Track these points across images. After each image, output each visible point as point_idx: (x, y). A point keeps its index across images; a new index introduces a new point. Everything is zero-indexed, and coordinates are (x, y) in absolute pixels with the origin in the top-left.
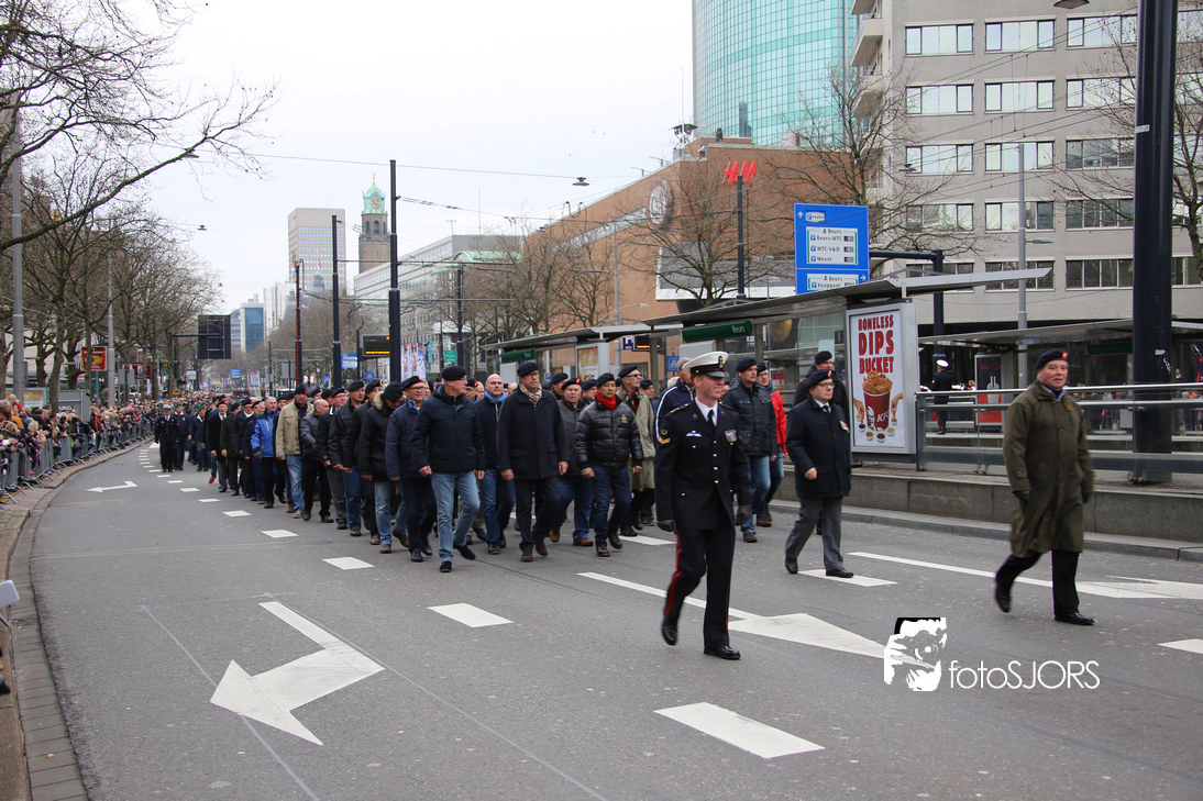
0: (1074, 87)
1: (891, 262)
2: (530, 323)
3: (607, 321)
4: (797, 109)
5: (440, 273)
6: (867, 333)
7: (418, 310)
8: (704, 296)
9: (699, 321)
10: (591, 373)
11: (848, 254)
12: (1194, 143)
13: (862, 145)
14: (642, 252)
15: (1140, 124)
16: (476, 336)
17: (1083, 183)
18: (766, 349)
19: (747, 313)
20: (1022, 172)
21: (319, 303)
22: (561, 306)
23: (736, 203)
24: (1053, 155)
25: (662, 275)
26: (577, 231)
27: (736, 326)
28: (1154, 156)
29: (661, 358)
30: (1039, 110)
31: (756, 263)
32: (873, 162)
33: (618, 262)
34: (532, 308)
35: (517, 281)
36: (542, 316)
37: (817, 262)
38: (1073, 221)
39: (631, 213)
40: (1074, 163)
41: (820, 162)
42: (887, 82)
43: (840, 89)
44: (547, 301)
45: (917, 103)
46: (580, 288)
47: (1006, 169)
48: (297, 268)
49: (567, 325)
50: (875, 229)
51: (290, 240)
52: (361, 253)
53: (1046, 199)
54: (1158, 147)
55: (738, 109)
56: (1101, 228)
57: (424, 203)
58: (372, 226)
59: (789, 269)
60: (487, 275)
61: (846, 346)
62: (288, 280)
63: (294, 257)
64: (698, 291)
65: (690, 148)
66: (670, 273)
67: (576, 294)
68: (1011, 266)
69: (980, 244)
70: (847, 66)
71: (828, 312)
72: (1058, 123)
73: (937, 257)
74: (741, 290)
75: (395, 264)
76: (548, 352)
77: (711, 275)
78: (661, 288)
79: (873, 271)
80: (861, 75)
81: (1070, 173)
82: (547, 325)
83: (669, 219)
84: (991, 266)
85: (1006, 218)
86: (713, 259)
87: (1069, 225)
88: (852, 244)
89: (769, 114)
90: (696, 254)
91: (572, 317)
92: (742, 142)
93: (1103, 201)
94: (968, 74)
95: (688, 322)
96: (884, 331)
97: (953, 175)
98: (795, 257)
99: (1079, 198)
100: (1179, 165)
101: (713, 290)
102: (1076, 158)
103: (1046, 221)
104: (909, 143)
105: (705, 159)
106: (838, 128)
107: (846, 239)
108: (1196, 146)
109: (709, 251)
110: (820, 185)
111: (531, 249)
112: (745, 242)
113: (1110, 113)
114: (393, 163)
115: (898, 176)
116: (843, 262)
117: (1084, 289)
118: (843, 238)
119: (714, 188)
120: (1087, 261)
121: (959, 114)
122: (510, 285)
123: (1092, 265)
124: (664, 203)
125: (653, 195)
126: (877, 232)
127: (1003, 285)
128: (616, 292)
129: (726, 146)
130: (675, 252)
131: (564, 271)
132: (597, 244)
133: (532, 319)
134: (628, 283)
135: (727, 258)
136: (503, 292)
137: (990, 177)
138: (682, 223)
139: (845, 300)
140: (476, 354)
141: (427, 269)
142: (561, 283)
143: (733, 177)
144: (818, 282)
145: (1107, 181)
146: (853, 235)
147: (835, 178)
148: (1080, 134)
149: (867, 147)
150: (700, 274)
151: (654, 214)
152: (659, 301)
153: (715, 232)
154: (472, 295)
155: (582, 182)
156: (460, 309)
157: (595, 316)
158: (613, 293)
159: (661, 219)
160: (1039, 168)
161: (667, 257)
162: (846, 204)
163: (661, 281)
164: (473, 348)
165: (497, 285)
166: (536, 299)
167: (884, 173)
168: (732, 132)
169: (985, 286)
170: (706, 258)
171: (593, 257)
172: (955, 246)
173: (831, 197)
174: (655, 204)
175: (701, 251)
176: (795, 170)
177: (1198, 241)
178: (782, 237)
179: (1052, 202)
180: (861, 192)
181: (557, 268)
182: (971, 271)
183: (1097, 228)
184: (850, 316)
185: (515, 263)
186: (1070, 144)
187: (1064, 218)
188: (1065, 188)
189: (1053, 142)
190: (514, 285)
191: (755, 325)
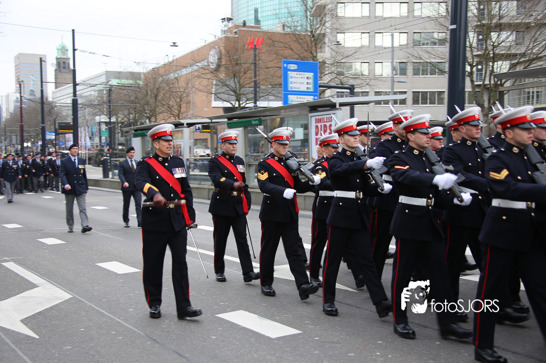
0: (417, 6)
1: (329, 90)
2: (147, 117)
3: (187, 117)
4: (284, 12)
5: (99, 90)
6: (319, 125)
7: (88, 109)
8: (237, 105)
9: (234, 117)
10: (180, 143)
11: (308, 86)
13: (316, 31)
14: (205, 82)
15: (451, 25)
16: (118, 123)
17: (421, 53)
19: (258, 115)
20: (393, 47)
21: (32, 104)
22: (163, 109)
23: (253, 58)
24: (407, 39)
25: (215, 94)
26: (171, 70)
27: (254, 120)
30: (401, 17)
31: (263, 89)
32: (321, 40)
33: (193, 87)
34: (148, 110)
35: (140, 95)
36: (153, 115)
37: (293, 89)
38: (416, 72)
39: (199, 62)
40: (416, 44)
41: (295, 39)
43: (305, 2)
44: (156, 106)
45: (343, 11)
46: (173, 100)
47: (385, 45)
48: (20, 85)
49: (166, 119)
50: (321, 73)
51: (16, 70)
52: (56, 78)
53: (404, 61)
54: (460, 36)
55: (253, 11)
56: (429, 76)
57: (90, 53)
58: (62, 65)
59: (279, 93)
60: (125, 92)
61: (308, 132)
62: (15, 92)
63: (18, 79)
64: (234, 103)
65: (230, 30)
66: (219, 93)
67: (171, 103)
68: (386, 93)
69: (372, 83)
71: (298, 115)
72: (409, 24)
73: (352, 88)
74: (255, 103)
75: (75, 85)
77: (240, 95)
79: (320, 94)
81: (416, 49)
82: (156, 119)
83: (219, 66)
84: (377, 93)
85: (384, 69)
86: (241, 87)
87: (414, 74)
88: (311, 81)
89: (270, 14)
90: (233, 84)
91: (169, 115)
92: (256, 28)
93: (430, 63)
95: (229, 119)
96: (328, 124)
97: (360, 48)
98: (281, 87)
99: (419, 61)
101: (241, 102)
102: (418, 41)
103: (403, 72)
104: (339, 31)
105: (237, 36)
106: (304, 22)
107: (308, 78)
108: (474, 37)
109: (239, 82)
110: (295, 51)
111: (148, 79)
112: (257, 79)
113: (435, 19)
114: (73, 31)
115: (333, 47)
116: (306, 90)
117: (421, 105)
118: (306, 78)
119: (242, 51)
120: (422, 92)
121: (363, 17)
122: (136, 98)
123: (424, 94)
124: (217, 57)
125: (211, 53)
126: (322, 75)
127: (382, 102)
128: (192, 102)
129: (248, 29)
130: (222, 83)
131: (165, 91)
132: (182, 77)
133: (148, 115)
134: (198, 98)
135: (248, 86)
136: (133, 101)
137: (378, 49)
138: (226, 68)
139: (309, 108)
140: (119, 133)
141: (93, 88)
142: (163, 97)
143: (251, 45)
144: (294, 99)
145: (433, 53)
146: (311, 76)
147: (302, 47)
148: (421, 29)
149: (318, 32)
150: (234, 94)
151: (211, 63)
152: (213, 107)
153: (242, 73)
154: (117, 102)
155: (174, 45)
156: (110, 109)
157: (181, 114)
158: (190, 102)
159: (215, 66)
160: (400, 46)
161: (218, 85)
162: (308, 60)
163: (215, 97)
164: (117, 130)
165: (129, 97)
166: (150, 105)
167: (326, 46)
168: (251, 23)
169: (374, 103)
170: (238, 86)
171: (180, 84)
172: (360, 83)
173: (300, 57)
174: (211, 58)
175: (235, 82)
176: (282, 43)
177: (474, 83)
178: (276, 77)
179: (406, 63)
180: (315, 55)
181: (161, 89)
182: (368, 95)
183: (427, 76)
184: (311, 116)
185: (139, 86)
186: (415, 34)
187: (412, 70)
188: (413, 56)
189: (407, 33)
190: (138, 97)
191: (264, 120)
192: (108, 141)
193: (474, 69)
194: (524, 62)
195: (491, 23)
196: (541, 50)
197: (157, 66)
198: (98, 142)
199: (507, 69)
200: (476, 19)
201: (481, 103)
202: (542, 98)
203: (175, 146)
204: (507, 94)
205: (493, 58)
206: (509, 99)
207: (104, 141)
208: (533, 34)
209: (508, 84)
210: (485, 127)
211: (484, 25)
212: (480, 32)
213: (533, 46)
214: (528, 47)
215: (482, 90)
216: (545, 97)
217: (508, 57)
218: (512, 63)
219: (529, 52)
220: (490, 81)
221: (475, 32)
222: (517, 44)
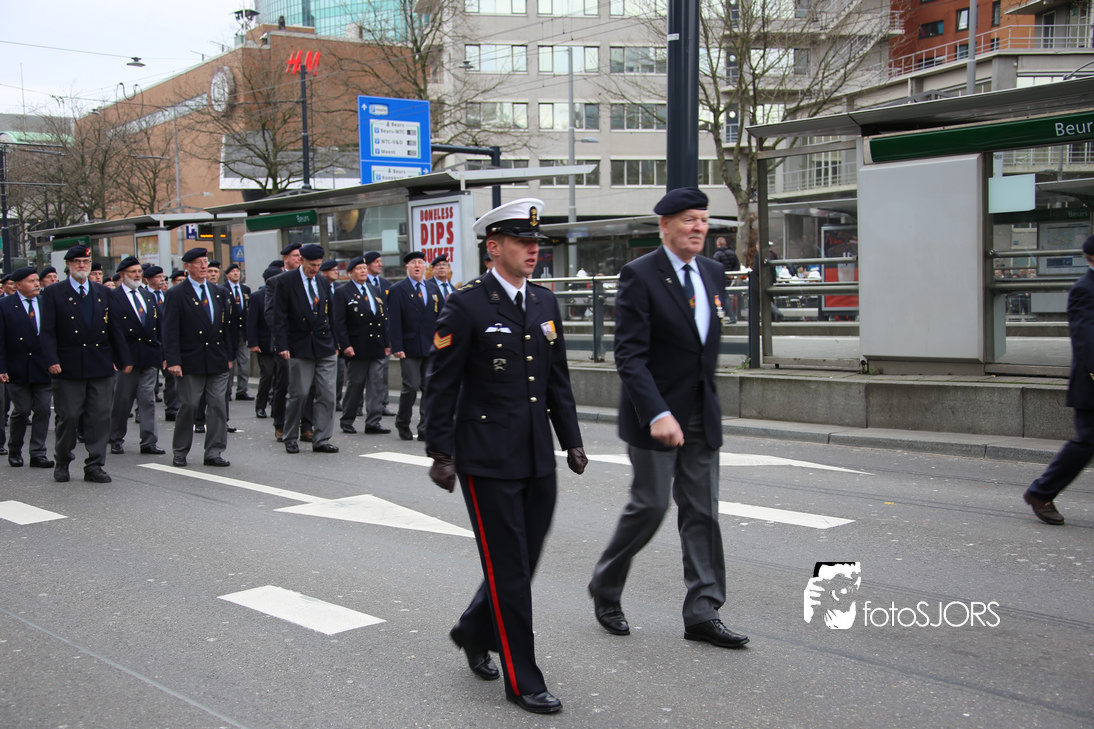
1: (452, 156)
2: (85, 210)
3: (168, 209)
4: (360, 1)
6: (428, 223)
8: (270, 186)
9: (261, 210)
11: (411, 148)
12: (716, 55)
13: (423, 41)
14: (204, 139)
15: (670, 33)
16: (23, 222)
17: (625, 87)
18: (333, 239)
19: (313, 203)
20: (571, 74)
22: (119, 193)
23: (300, 93)
24: (599, 60)
25: (226, 164)
26: (134, 115)
27: (300, 215)
28: (683, 63)
29: (225, 248)
30: (586, 18)
31: (322, 154)
32: (434, 59)
33: (179, 149)
34: (87, 195)
35: (68, 165)
36: (99, 203)
37: (381, 155)
39: (192, 98)
40: (617, 67)
41: (383, 55)
44: (103, 187)
45: (475, 2)
46: (139, 174)
47: (557, 71)
49: (126, 213)
50: (436, 123)
53: (593, 101)
54: (686, 54)
56: (641, 130)
59: (354, 161)
60: (35, 158)
61: (408, 237)
64: (263, 181)
65: (252, 35)
67: (135, 181)
68: (561, 163)
69: (533, 142)
71: (391, 204)
72: (602, 29)
73: (495, 153)
74: (306, 181)
76: (105, 240)
77: (276, 164)
78: (226, 176)
79: (435, 165)
81: (614, 78)
82: (104, 213)
83: (232, 107)
84: (544, 163)
85: (556, 117)
86: (278, 148)
87: (614, 126)
88: (415, 138)
89: (332, 5)
90: (260, 144)
91: (131, 205)
92: (306, 31)
93: (640, 105)
95: (252, 211)
97: (509, 74)
98: (357, 149)
99: (621, 102)
100: (706, 75)
101: (279, 180)
102: (618, 64)
103: (593, 122)
104: (468, 41)
105: (267, 47)
106: (400, 23)
108: (719, 58)
109: (273, 140)
110: (383, 78)
111: (84, 132)
112: (309, 133)
113: (648, 22)
115: (457, 73)
116: (405, 155)
117: (626, 186)
118: (406, 132)
119: (277, 76)
120: (628, 161)
121: (514, 16)
122: (61, 169)
123: (633, 164)
124: (226, 90)
125: (214, 81)
126: (439, 127)
127: (555, 179)
128: (177, 180)
129: (288, 34)
130: (239, 141)
131: (121, 157)
132: (155, 129)
133: (87, 206)
134: (190, 171)
135: (292, 148)
136: (53, 176)
137: (541, 77)
138: (245, 111)
139: (407, 191)
140: (25, 241)
142: (118, 168)
143: (296, 67)
144: (382, 174)
145: (646, 86)
146: (416, 129)
147: (397, 71)
148: (623, 41)
149: (427, 42)
150: (264, 164)
151: (216, 101)
152: (223, 190)
153: (279, 122)
155: (136, 62)
156: (3, 192)
157: (156, 204)
158: (174, 180)
159: (224, 106)
160: (586, 71)
161: (230, 146)
162: (409, 98)
163: (225, 170)
164: (21, 235)
165: (46, 169)
166: (90, 185)
167: (444, 70)
168: (295, 21)
169: (538, 181)
170: (270, 147)
171: (152, 143)
172: (511, 143)
173: (393, 91)
174: (216, 90)
175: (265, 140)
176: (358, 62)
177: (720, 145)
178: (346, 129)
179: (598, 104)
180: (422, 87)
181: (112, 153)
182: (527, 166)
183: (637, 130)
184: (412, 208)
185: (64, 148)
186: (613, 50)
187: (609, 120)
188: (609, 91)
189: (598, 47)
190: (65, 169)
191: (320, 215)
193: (722, 118)
194: (809, 106)
195: (748, 33)
196: (838, 84)
197: (103, 105)
199: (781, 118)
200: (723, 25)
201: (736, 182)
202: (843, 174)
204: (781, 165)
205: (754, 97)
206: (784, 176)
208: (822, 55)
209: (783, 145)
210: (742, 228)
211: (736, 36)
212: (730, 48)
213: (823, 78)
214: (814, 79)
215: (736, 157)
216: (847, 172)
217: (779, 96)
218: (787, 108)
219: (817, 87)
220: (749, 142)
221: (720, 48)
222: (796, 73)
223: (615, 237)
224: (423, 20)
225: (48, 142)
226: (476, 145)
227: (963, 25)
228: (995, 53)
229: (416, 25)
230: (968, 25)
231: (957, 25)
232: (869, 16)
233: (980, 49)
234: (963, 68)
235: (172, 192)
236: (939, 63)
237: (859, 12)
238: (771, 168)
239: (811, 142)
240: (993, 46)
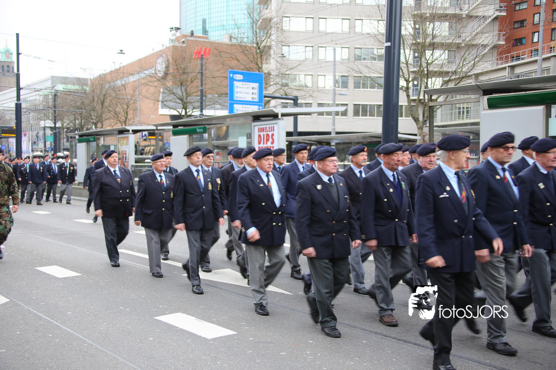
0: (358, 23)
1: (274, 100)
2: (93, 123)
3: (133, 124)
4: (230, 23)
5: (44, 95)
6: (262, 134)
7: (32, 114)
8: (183, 113)
9: (181, 126)
10: (125, 149)
11: (254, 96)
12: (408, 53)
13: (261, 43)
15: (386, 42)
16: (64, 129)
17: (362, 68)
18: (213, 140)
19: (204, 123)
20: (335, 61)
22: (110, 115)
23: (200, 68)
24: (349, 54)
25: (162, 102)
26: (119, 77)
27: (199, 128)
28: (392, 57)
30: (343, 33)
31: (209, 98)
32: (266, 52)
33: (140, 94)
34: (94, 116)
35: (86, 102)
36: (100, 120)
37: (239, 99)
39: (147, 70)
40: (358, 58)
41: (241, 50)
42: (274, 14)
43: (252, 15)
44: (102, 113)
45: (288, 25)
46: (120, 106)
47: (328, 59)
49: (113, 125)
50: (266, 84)
53: (345, 75)
54: (394, 53)
55: (201, 21)
56: (369, 89)
58: (6, 68)
59: (225, 102)
60: (71, 98)
61: (252, 140)
64: (180, 111)
65: (177, 39)
66: (166, 101)
67: (118, 110)
68: (328, 105)
69: (315, 94)
70: (255, 4)
71: (243, 124)
72: (350, 40)
73: (295, 100)
74: (201, 111)
75: (19, 89)
76: (102, 138)
77: (187, 103)
78: (162, 108)
79: (265, 104)
80: (262, 9)
81: (356, 63)
82: (102, 125)
83: (166, 74)
84: (320, 105)
85: (327, 82)
86: (188, 95)
87: (355, 87)
88: (256, 91)
89: (217, 25)
90: (179, 93)
91: (115, 121)
92: (204, 38)
93: (369, 77)
94: (311, 12)
95: (175, 126)
97: (304, 61)
98: (227, 96)
99: (360, 75)
100: (403, 63)
101: (188, 111)
102: (358, 56)
103: (345, 85)
104: (283, 44)
105: (184, 45)
106: (250, 34)
108: (410, 54)
109: (186, 91)
110: (241, 61)
111: (94, 85)
112: (204, 88)
113: (374, 36)
114: (18, 35)
115: (278, 59)
116: (251, 100)
117: (361, 117)
118: (251, 88)
119: (189, 60)
120: (362, 105)
121: (307, 32)
122: (83, 103)
123: (364, 107)
124: (164, 66)
125: (158, 61)
126: (268, 86)
127: (325, 113)
128: (138, 109)
129: (195, 39)
130: (169, 91)
131: (112, 98)
132: (129, 85)
133: (94, 121)
134: (145, 105)
135: (195, 95)
136: (79, 107)
137: (320, 62)
138: (173, 76)
139: (252, 118)
140: (64, 138)
141: (37, 93)
142: (110, 103)
143: (198, 55)
144: (239, 109)
145: (372, 68)
146: (256, 87)
147: (248, 58)
148: (361, 45)
149: (263, 44)
150: (181, 102)
151: (159, 71)
152: (160, 115)
153: (189, 82)
154: (62, 107)
156: (55, 114)
157: (127, 121)
158: (137, 109)
159: (162, 74)
160: (342, 60)
161: (165, 93)
162: (253, 71)
163: (161, 105)
164: (62, 135)
165: (75, 103)
166: (96, 111)
167: (271, 58)
168: (199, 33)
169: (316, 114)
170: (184, 94)
171: (127, 91)
172: (304, 94)
173: (246, 68)
174: (159, 66)
175: (182, 91)
176: (229, 53)
177: (409, 98)
178: (222, 86)
179: (348, 76)
180: (260, 66)
181: (108, 96)
182: (311, 106)
183: (367, 90)
184: (254, 126)
185: (85, 92)
186: (356, 50)
187: (353, 84)
188: (353, 70)
189: (348, 48)
190: (85, 103)
191: (208, 128)
192: (53, 146)
193: (411, 84)
194: (455, 79)
195: (425, 42)
196: (470, 69)
197: (104, 73)
198: (43, 147)
199: (440, 85)
200: (412, 38)
201: (416, 116)
202: (472, 114)
203: (121, 152)
204: (440, 109)
205: (427, 74)
206: (442, 114)
207: (49, 146)
208: (462, 54)
209: (441, 99)
210: (420, 140)
211: (419, 44)
212: (416, 49)
213: (463, 65)
214: (458, 66)
215: (417, 104)
216: (474, 113)
217: (440, 74)
218: (444, 80)
219: (459, 70)
220: (424, 97)
221: (410, 49)
222: (448, 62)
223: (355, 143)
224: (262, 33)
225: (77, 90)
226: (286, 95)
227: (535, 40)
228: (552, 54)
229: (258, 36)
230: (538, 40)
231: (533, 40)
232: (487, 35)
233: (545, 52)
234: (536, 61)
235: (136, 115)
236: (523, 59)
237: (482, 33)
238: (435, 110)
239: (455, 97)
240: (551, 51)
